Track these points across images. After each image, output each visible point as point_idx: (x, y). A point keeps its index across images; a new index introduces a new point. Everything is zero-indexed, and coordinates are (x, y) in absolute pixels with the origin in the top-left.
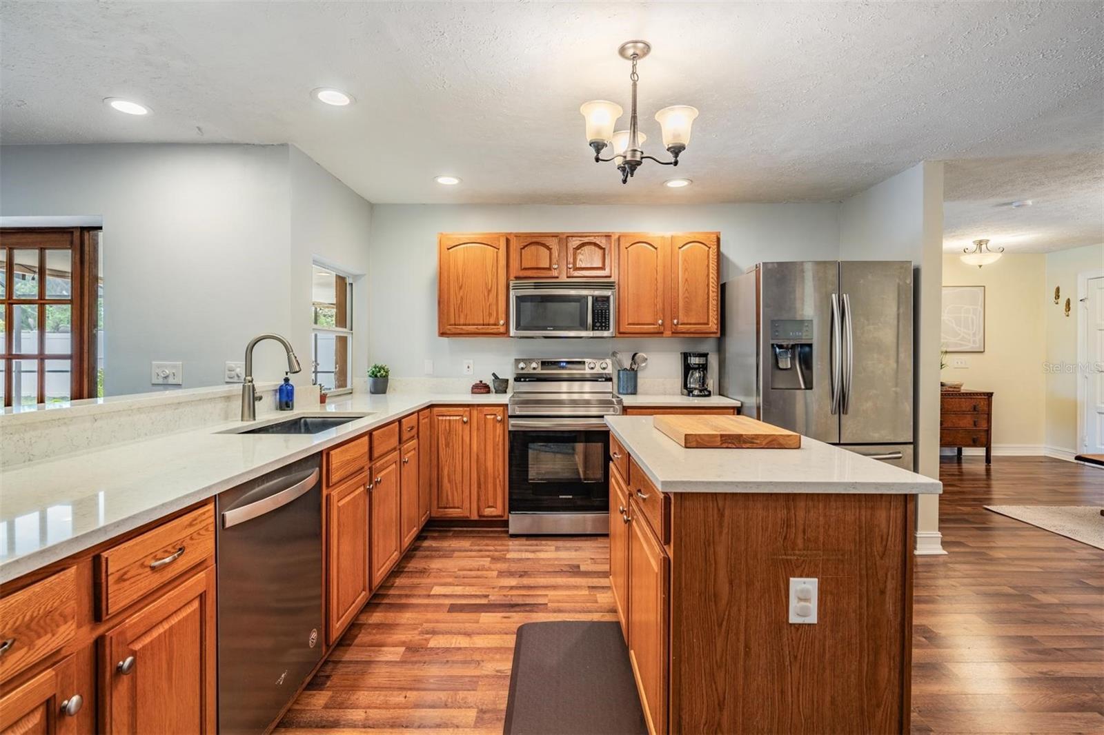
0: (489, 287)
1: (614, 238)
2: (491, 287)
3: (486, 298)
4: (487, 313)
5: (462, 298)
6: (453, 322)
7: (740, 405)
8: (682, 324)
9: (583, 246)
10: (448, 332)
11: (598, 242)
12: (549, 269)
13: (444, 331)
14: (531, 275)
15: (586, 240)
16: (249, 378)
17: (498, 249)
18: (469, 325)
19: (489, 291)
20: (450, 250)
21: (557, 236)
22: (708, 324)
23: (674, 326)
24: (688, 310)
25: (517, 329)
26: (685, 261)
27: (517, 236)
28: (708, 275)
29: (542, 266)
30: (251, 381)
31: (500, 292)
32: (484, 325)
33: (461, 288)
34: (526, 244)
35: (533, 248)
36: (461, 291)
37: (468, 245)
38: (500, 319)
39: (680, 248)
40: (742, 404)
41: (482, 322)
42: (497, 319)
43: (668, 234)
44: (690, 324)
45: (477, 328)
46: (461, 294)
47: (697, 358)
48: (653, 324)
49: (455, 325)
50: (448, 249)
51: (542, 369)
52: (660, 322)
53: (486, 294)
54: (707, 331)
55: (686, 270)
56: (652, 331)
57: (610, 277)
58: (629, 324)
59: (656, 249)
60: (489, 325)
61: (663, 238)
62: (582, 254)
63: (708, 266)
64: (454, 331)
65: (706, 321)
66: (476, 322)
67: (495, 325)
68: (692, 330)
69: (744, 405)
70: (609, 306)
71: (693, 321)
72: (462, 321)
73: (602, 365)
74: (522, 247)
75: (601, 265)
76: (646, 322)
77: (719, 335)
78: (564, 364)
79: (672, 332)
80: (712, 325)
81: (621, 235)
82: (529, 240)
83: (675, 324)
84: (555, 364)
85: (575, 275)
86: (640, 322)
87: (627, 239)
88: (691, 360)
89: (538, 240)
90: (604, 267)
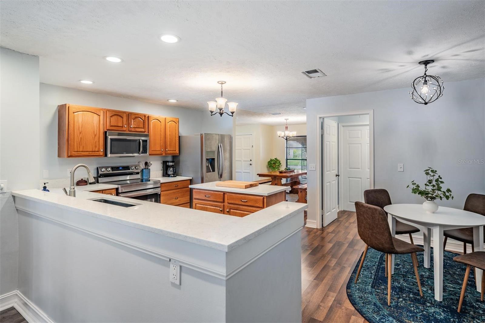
0: (95, 134)
1: (147, 116)
2: (96, 134)
3: (94, 139)
4: (94, 146)
5: (81, 138)
6: (76, 150)
8: (169, 151)
9: (136, 118)
10: (73, 155)
11: (141, 118)
12: (122, 127)
13: (71, 155)
14: (115, 129)
15: (137, 116)
16: (73, 187)
17: (100, 116)
18: (85, 152)
19: (95, 135)
20: (75, 114)
21: (126, 113)
22: (176, 151)
23: (166, 152)
24: (170, 145)
25: (110, 154)
26: (170, 128)
27: (109, 110)
28: (176, 133)
29: (119, 125)
30: (74, 189)
31: (100, 136)
32: (92, 151)
33: (80, 133)
34: (112, 115)
35: (115, 117)
36: (81, 135)
37: (84, 112)
38: (100, 149)
39: (168, 123)
40: (192, 178)
41: (91, 150)
42: (99, 148)
43: (164, 117)
44: (171, 151)
45: (89, 153)
46: (81, 136)
47: (171, 163)
48: (160, 151)
49: (77, 152)
50: (74, 113)
51: (112, 171)
52: (162, 150)
53: (94, 137)
54: (176, 153)
55: (170, 131)
56: (159, 153)
57: (144, 132)
58: (152, 151)
59: (161, 122)
60: (95, 151)
61: (163, 118)
62: (136, 122)
63: (176, 130)
64: (77, 155)
65: (175, 150)
66: (89, 150)
67: (98, 151)
68: (172, 153)
69: (193, 179)
70: (147, 144)
71: (172, 150)
72: (81, 150)
73: (136, 168)
74: (111, 116)
75: (142, 127)
76: (158, 150)
77: (178, 155)
78: (121, 168)
79: (166, 154)
80: (177, 151)
81: (149, 116)
82: (114, 113)
83: (167, 151)
84: (117, 168)
85: (133, 130)
86: (156, 150)
87: (151, 117)
88: (169, 164)
89: (117, 114)
90: (143, 128)
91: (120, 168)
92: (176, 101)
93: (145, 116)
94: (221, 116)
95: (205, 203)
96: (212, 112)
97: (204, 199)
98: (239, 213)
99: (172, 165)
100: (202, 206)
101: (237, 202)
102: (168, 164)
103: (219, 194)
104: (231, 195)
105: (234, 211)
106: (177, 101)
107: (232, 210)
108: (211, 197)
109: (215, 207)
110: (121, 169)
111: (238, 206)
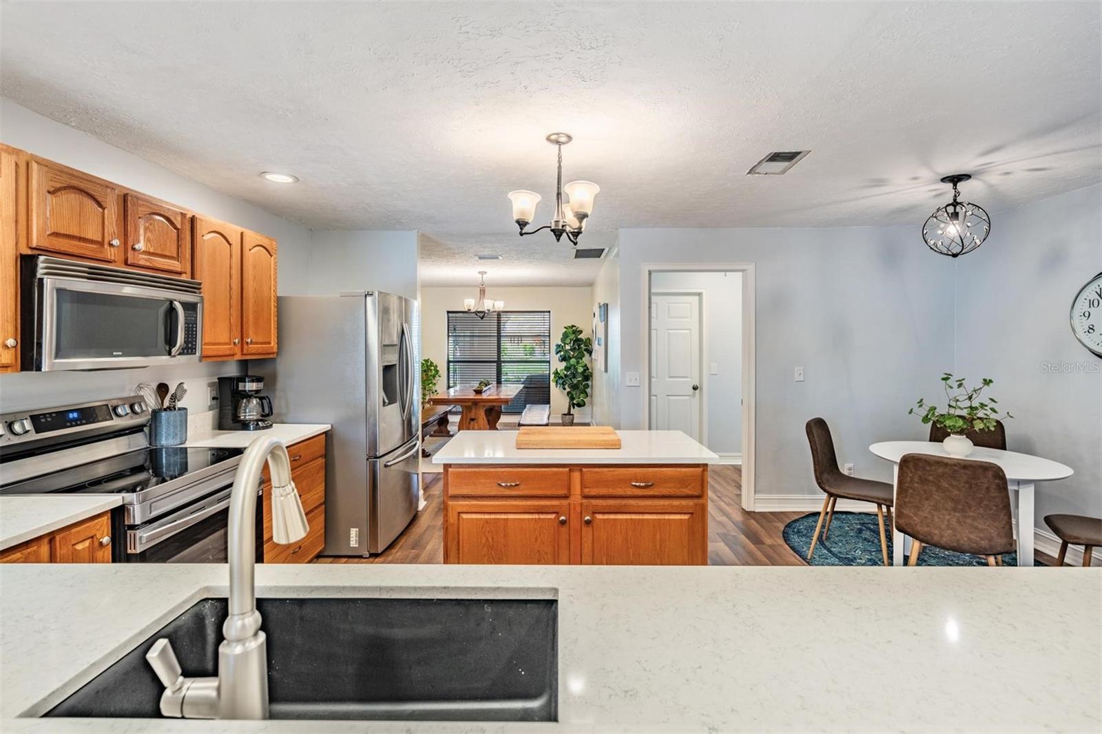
1: (189, 217)
7: (330, 428)
8: (251, 343)
9: (152, 218)
11: (171, 218)
12: (101, 244)
14: (70, 250)
15: (155, 209)
21: (113, 189)
22: (269, 343)
23: (245, 346)
24: (256, 326)
25: (60, 356)
26: (255, 266)
27: (43, 163)
28: (270, 288)
29: (90, 236)
34: (58, 185)
35: (70, 196)
39: (250, 250)
40: (332, 426)
43: (238, 229)
44: (256, 343)
47: (254, 384)
48: (228, 344)
51: (38, 433)
52: (234, 341)
54: (271, 351)
55: (254, 278)
56: (227, 352)
57: (180, 273)
58: (205, 344)
59: (230, 245)
61: (235, 232)
62: (151, 232)
63: (270, 276)
65: (268, 340)
68: (260, 351)
70: (197, 317)
71: (260, 341)
73: (137, 408)
74: (52, 189)
75: (175, 255)
76: (223, 341)
77: (275, 356)
78: (75, 415)
79: (242, 354)
80: (272, 345)
81: (196, 216)
82: (67, 180)
83: (247, 343)
84: (59, 418)
85: (142, 263)
86: (217, 341)
87: (203, 223)
88: (245, 386)
89: (82, 185)
90: (177, 258)
91: (71, 416)
92: (290, 180)
93: (183, 215)
94: (558, 240)
95: (499, 506)
96: (522, 224)
97: (493, 493)
98: (627, 519)
99: (257, 391)
100: (487, 516)
101: (619, 492)
102: (240, 389)
103: (555, 474)
104: (597, 472)
105: (606, 517)
106: (297, 179)
107: (599, 516)
108: (522, 487)
109: (538, 513)
110: (75, 420)
111: (624, 502)
